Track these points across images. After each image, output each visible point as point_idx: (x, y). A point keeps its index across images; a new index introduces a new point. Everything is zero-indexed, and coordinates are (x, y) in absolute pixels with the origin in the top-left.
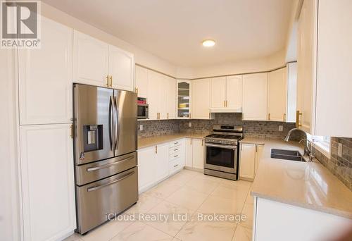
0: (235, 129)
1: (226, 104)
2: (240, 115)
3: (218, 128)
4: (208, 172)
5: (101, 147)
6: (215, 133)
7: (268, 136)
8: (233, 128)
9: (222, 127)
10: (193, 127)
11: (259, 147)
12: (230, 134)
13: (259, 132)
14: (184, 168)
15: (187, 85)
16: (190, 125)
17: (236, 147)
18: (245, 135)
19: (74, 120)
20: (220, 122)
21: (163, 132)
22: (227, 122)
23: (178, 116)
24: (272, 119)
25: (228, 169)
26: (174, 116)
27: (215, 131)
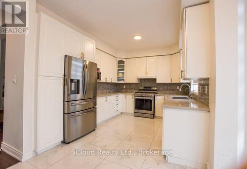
0: (152, 89)
1: (146, 73)
2: (155, 80)
3: (142, 88)
4: (136, 114)
5: (78, 93)
6: (140, 91)
7: (171, 92)
8: (151, 88)
9: (144, 88)
10: (126, 88)
11: (166, 98)
12: (149, 91)
13: (166, 90)
14: (121, 113)
15: (123, 62)
16: (125, 87)
17: (153, 98)
18: (158, 92)
19: (65, 75)
20: (143, 85)
21: (108, 91)
22: (147, 85)
23: (118, 81)
24: (173, 82)
25: (148, 112)
26: (115, 81)
27: (140, 90)
